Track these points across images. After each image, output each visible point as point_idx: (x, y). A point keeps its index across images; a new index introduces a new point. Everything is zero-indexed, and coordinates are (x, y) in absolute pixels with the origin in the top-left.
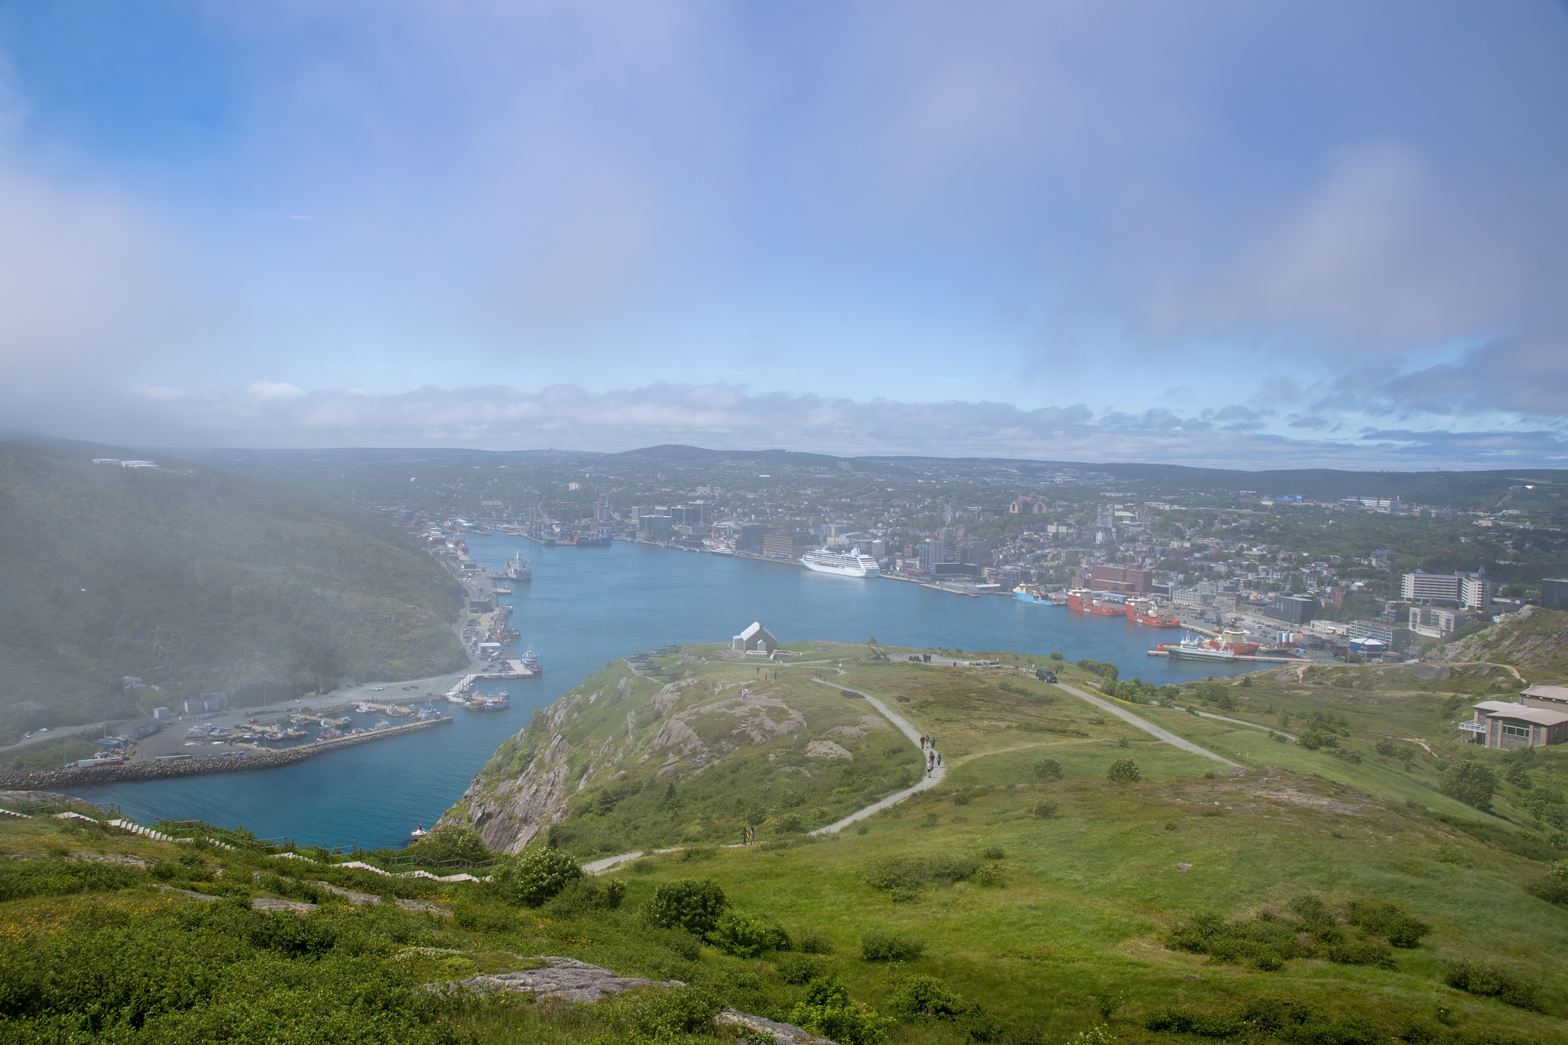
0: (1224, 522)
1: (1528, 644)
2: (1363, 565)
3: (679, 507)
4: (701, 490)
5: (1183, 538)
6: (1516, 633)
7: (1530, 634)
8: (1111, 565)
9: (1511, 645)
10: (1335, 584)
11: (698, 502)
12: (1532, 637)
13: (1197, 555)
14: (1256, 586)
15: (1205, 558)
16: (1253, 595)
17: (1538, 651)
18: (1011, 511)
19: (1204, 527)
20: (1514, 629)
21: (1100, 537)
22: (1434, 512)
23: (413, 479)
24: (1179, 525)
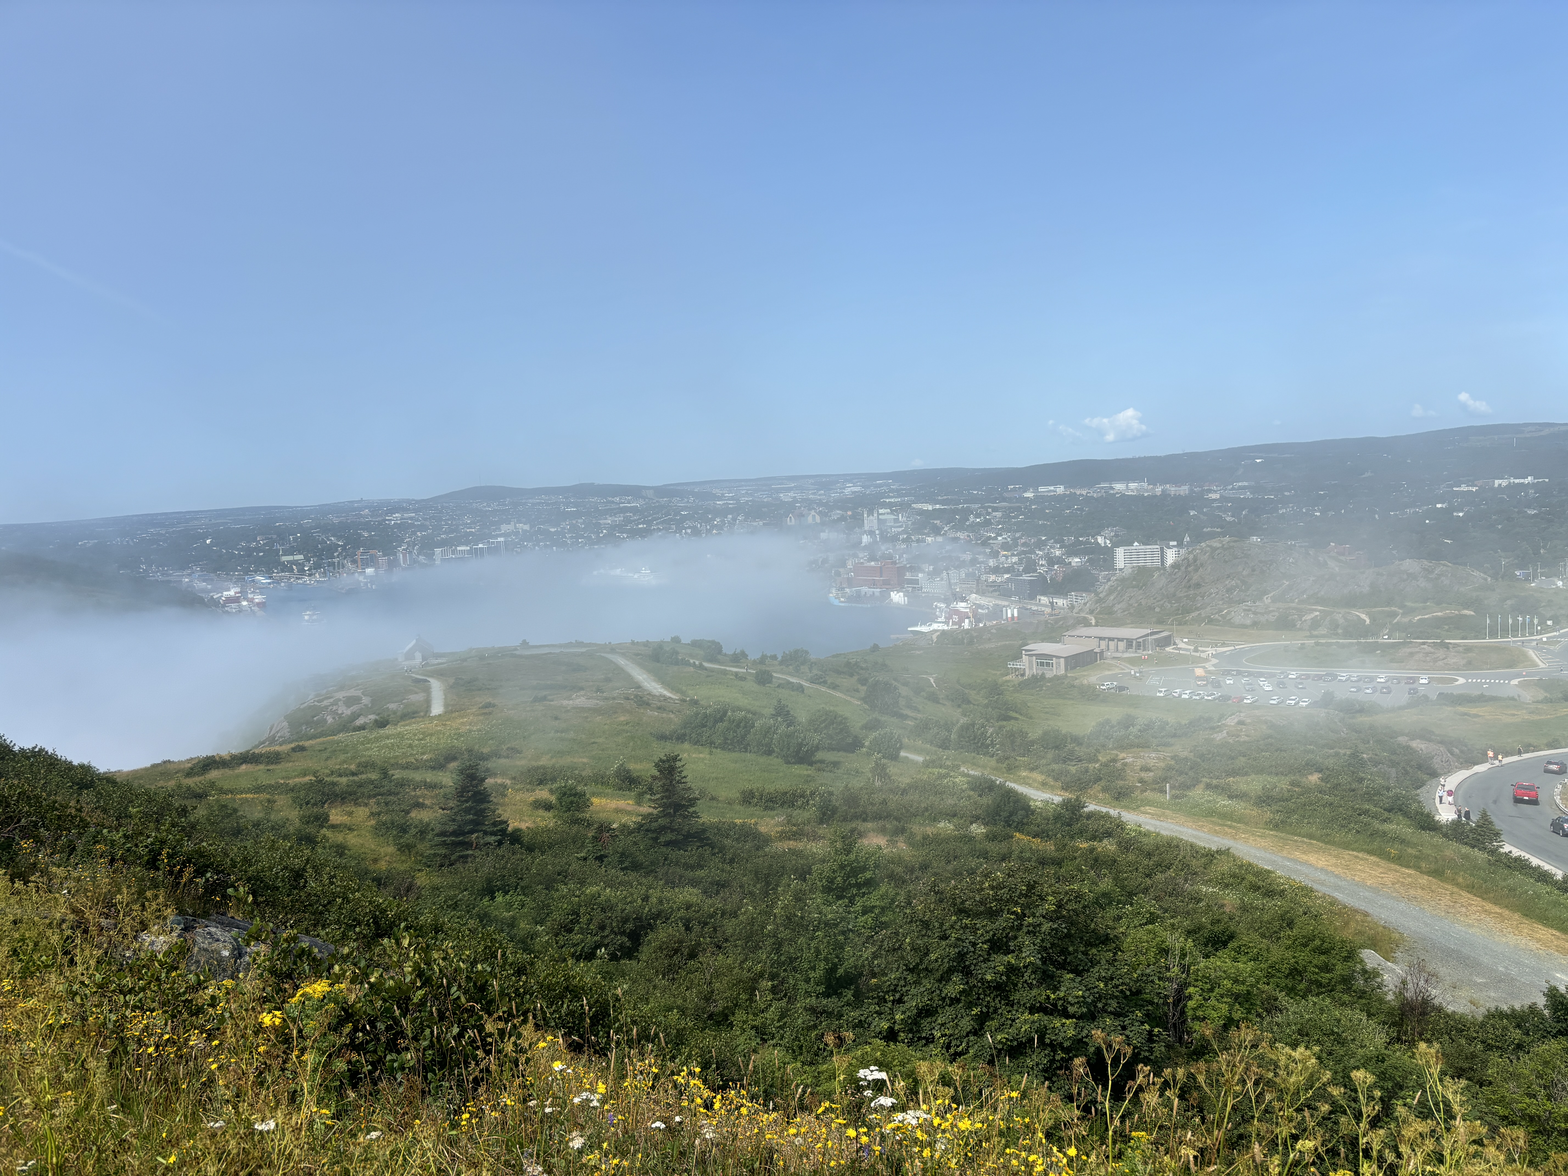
0: (978, 516)
2: (1090, 543)
3: (481, 546)
4: (504, 528)
8: (871, 563)
10: (1062, 562)
11: (499, 539)
13: (949, 548)
14: (996, 570)
15: (954, 550)
16: (992, 578)
18: (789, 523)
21: (866, 539)
22: (1172, 489)
23: (208, 541)
24: (937, 522)
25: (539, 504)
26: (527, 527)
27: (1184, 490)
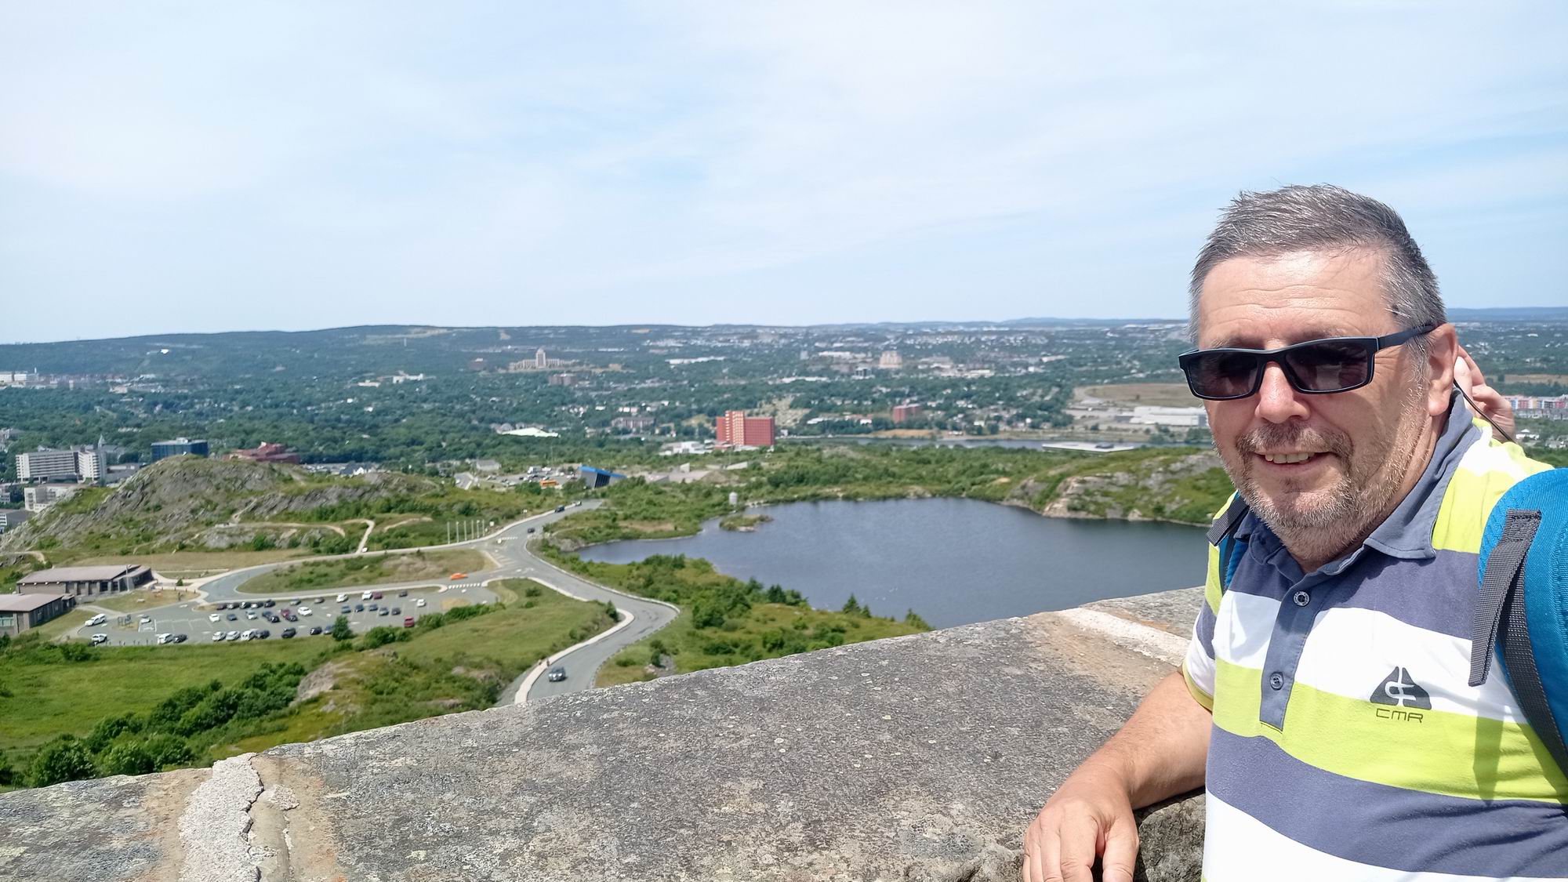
1: (71, 524)
6: (61, 515)
7: (72, 514)
9: (56, 527)
12: (74, 517)
17: (78, 529)
20: (60, 512)
22: (71, 382)
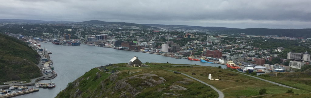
0: (239, 40)
2: (276, 51)
3: (98, 35)
4: (104, 32)
5: (229, 44)
8: (211, 51)
10: (269, 55)
11: (103, 34)
13: (233, 48)
15: (235, 49)
18: (185, 37)
19: (234, 42)
21: (208, 44)
22: (290, 39)
23: (23, 27)
24: (228, 41)
25: (112, 26)
26: (110, 32)
27: (294, 39)
